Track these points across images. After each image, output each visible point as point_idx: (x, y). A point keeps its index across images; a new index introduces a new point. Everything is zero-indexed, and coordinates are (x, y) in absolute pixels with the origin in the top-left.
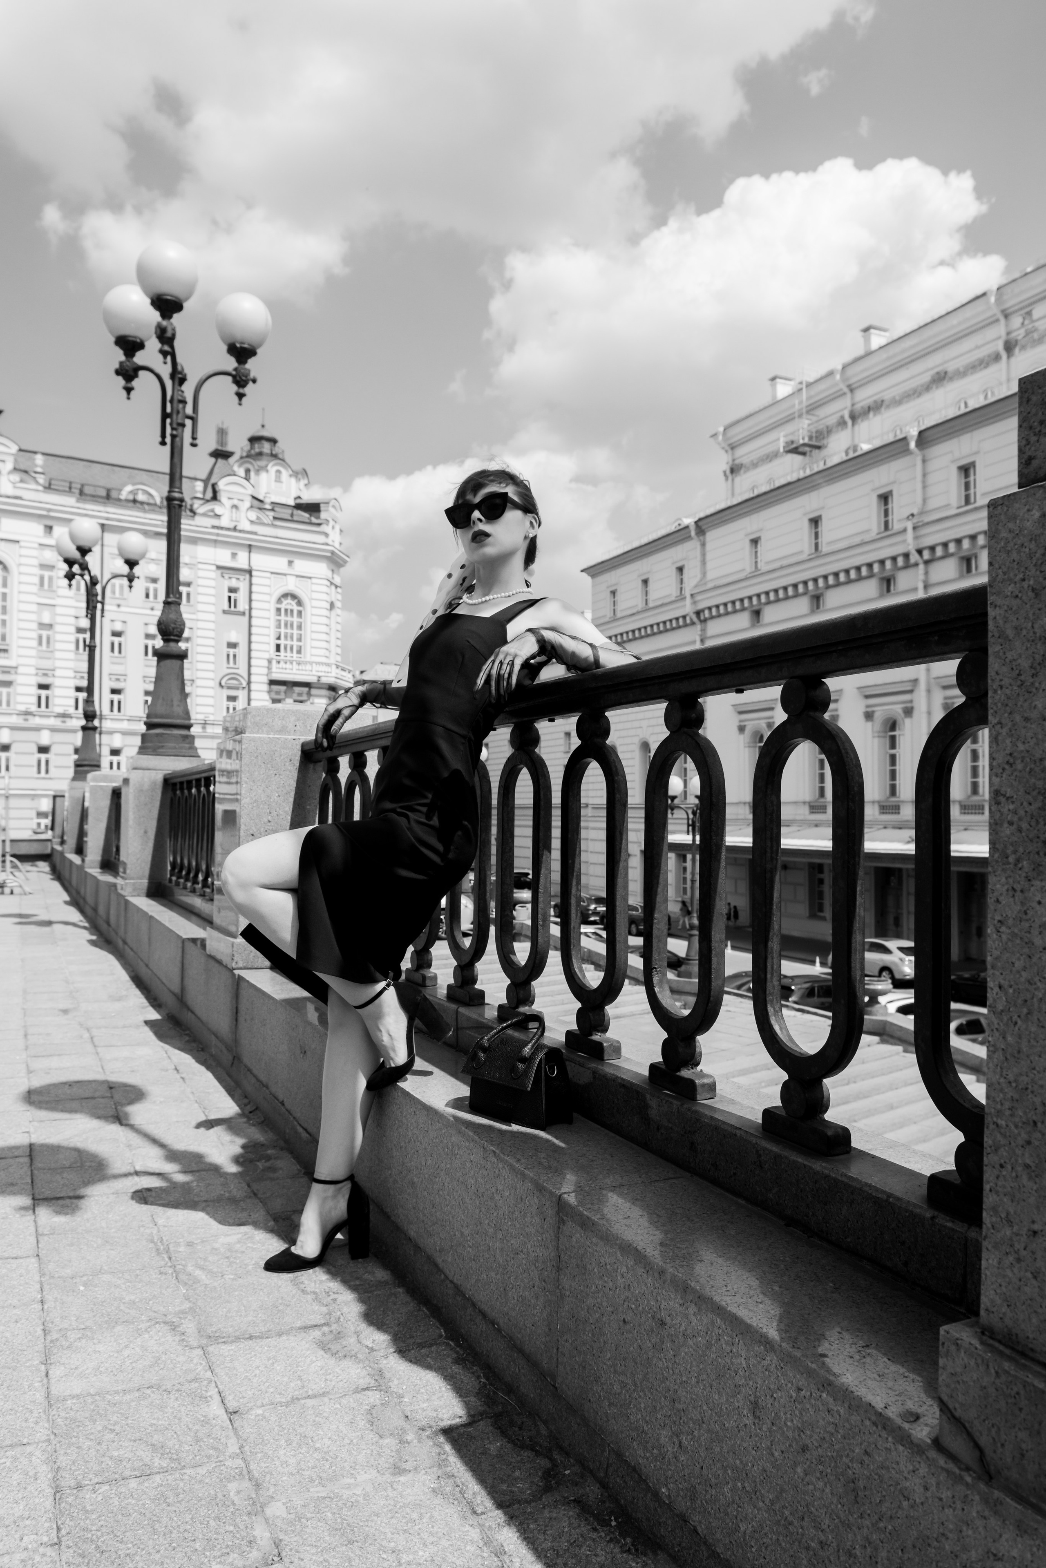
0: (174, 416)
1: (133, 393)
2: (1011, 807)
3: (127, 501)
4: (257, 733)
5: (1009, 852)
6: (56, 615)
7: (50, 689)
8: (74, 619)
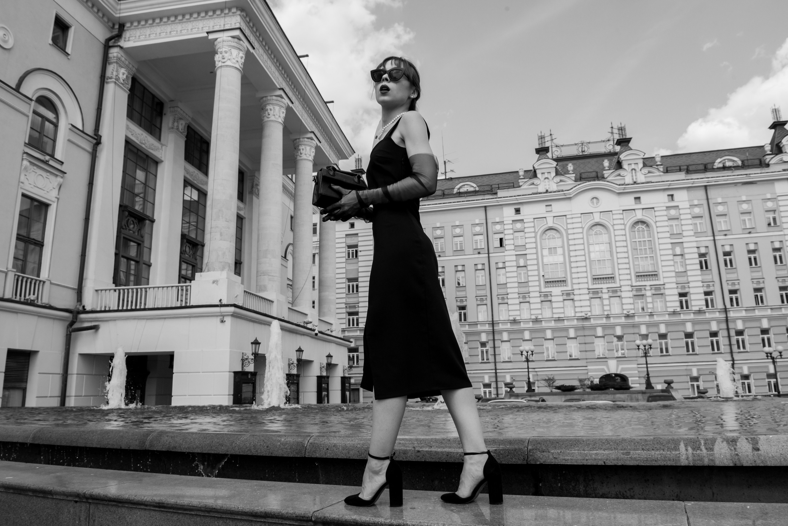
3: (719, 169)
6: (684, 248)
7: (688, 295)
8: (696, 249)
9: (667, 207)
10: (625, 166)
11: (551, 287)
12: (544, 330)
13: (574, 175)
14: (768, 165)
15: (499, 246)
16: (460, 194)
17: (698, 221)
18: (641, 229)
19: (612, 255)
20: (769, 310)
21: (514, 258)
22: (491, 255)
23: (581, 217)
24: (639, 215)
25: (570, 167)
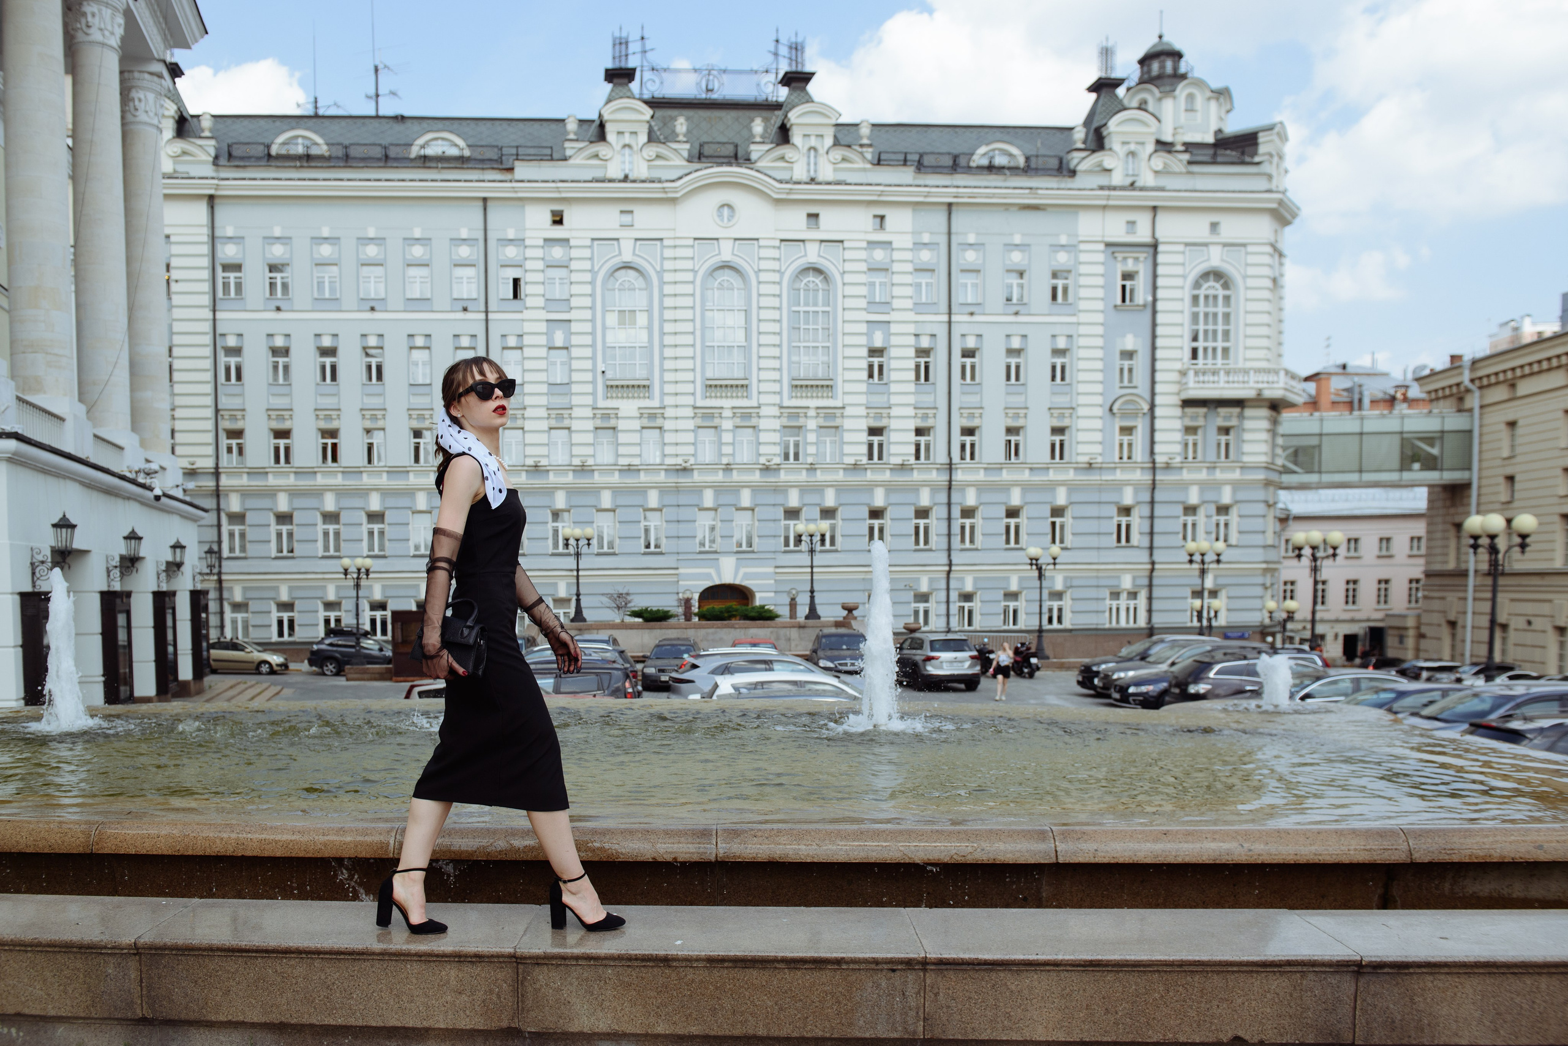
3: (980, 168)
6: (890, 334)
7: (885, 433)
8: (913, 338)
9: (869, 243)
10: (796, 138)
11: (617, 397)
12: (596, 491)
13: (687, 146)
14: (1073, 173)
15: (511, 296)
16: (425, 161)
17: (924, 279)
18: (811, 285)
19: (748, 337)
20: (1027, 472)
21: (543, 327)
22: (491, 316)
23: (693, 246)
24: (812, 255)
25: (681, 124)
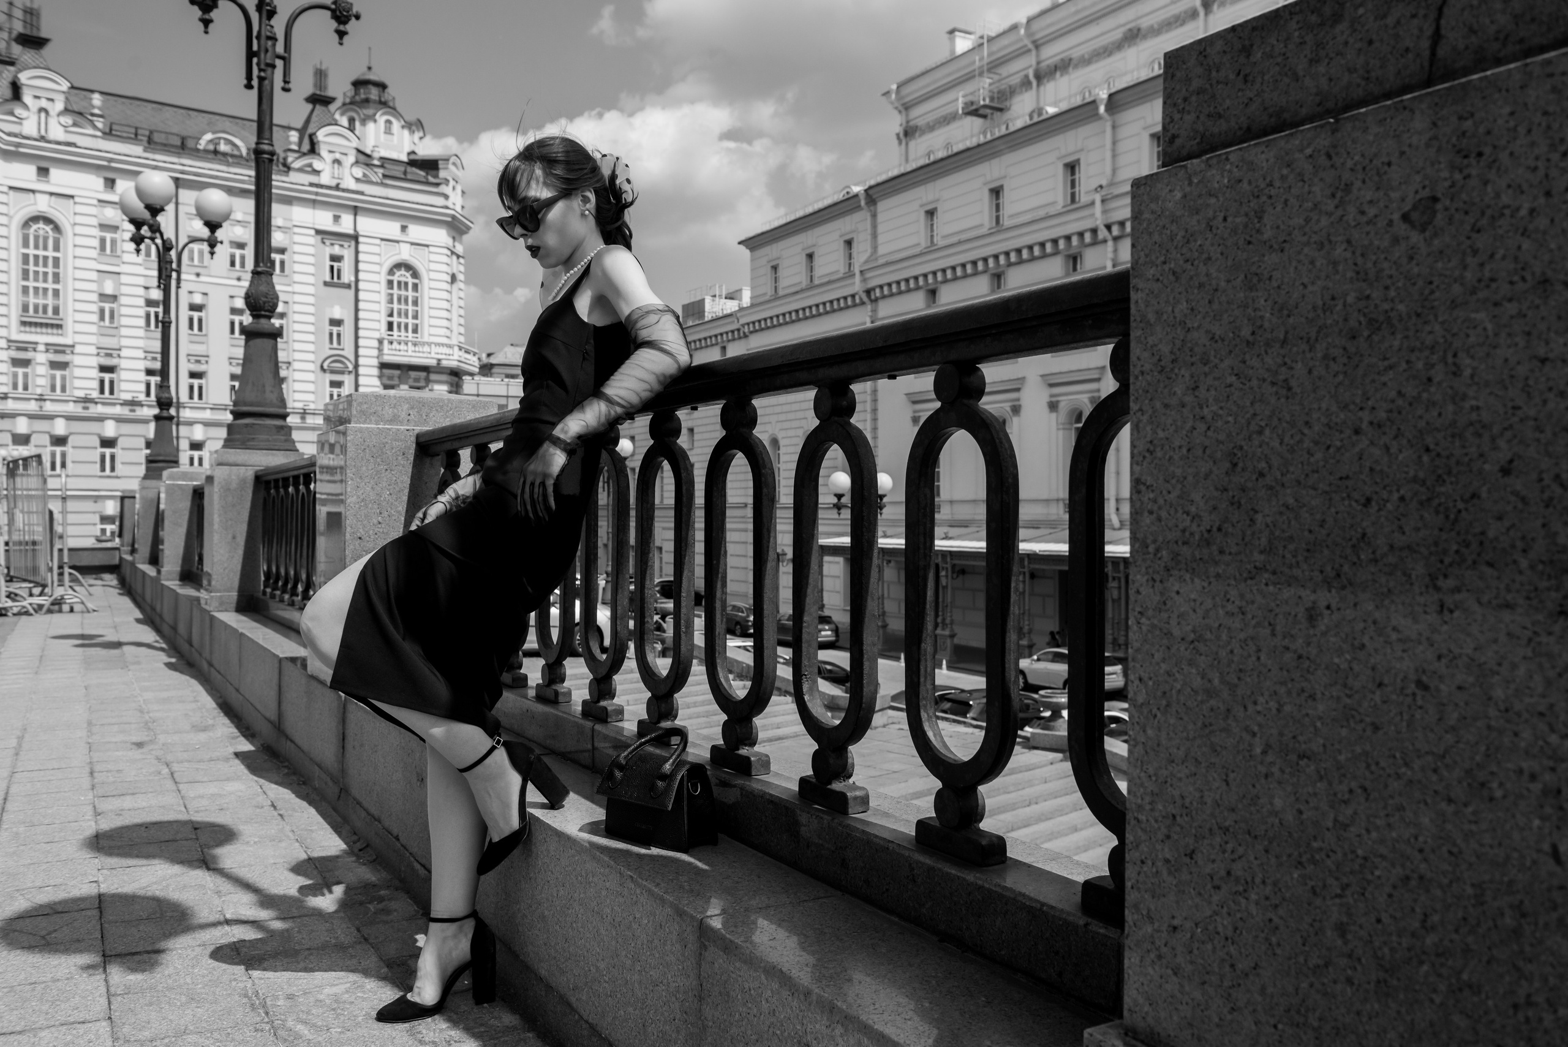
0: (262, 55)
1: (211, 26)
2: (1152, 496)
3: (206, 151)
4: (364, 422)
5: (1149, 541)
6: (121, 284)
7: (116, 371)
8: (143, 290)
9: (100, 201)
10: (27, 98)
14: (289, 169)
18: (41, 233)
24: (43, 205)
